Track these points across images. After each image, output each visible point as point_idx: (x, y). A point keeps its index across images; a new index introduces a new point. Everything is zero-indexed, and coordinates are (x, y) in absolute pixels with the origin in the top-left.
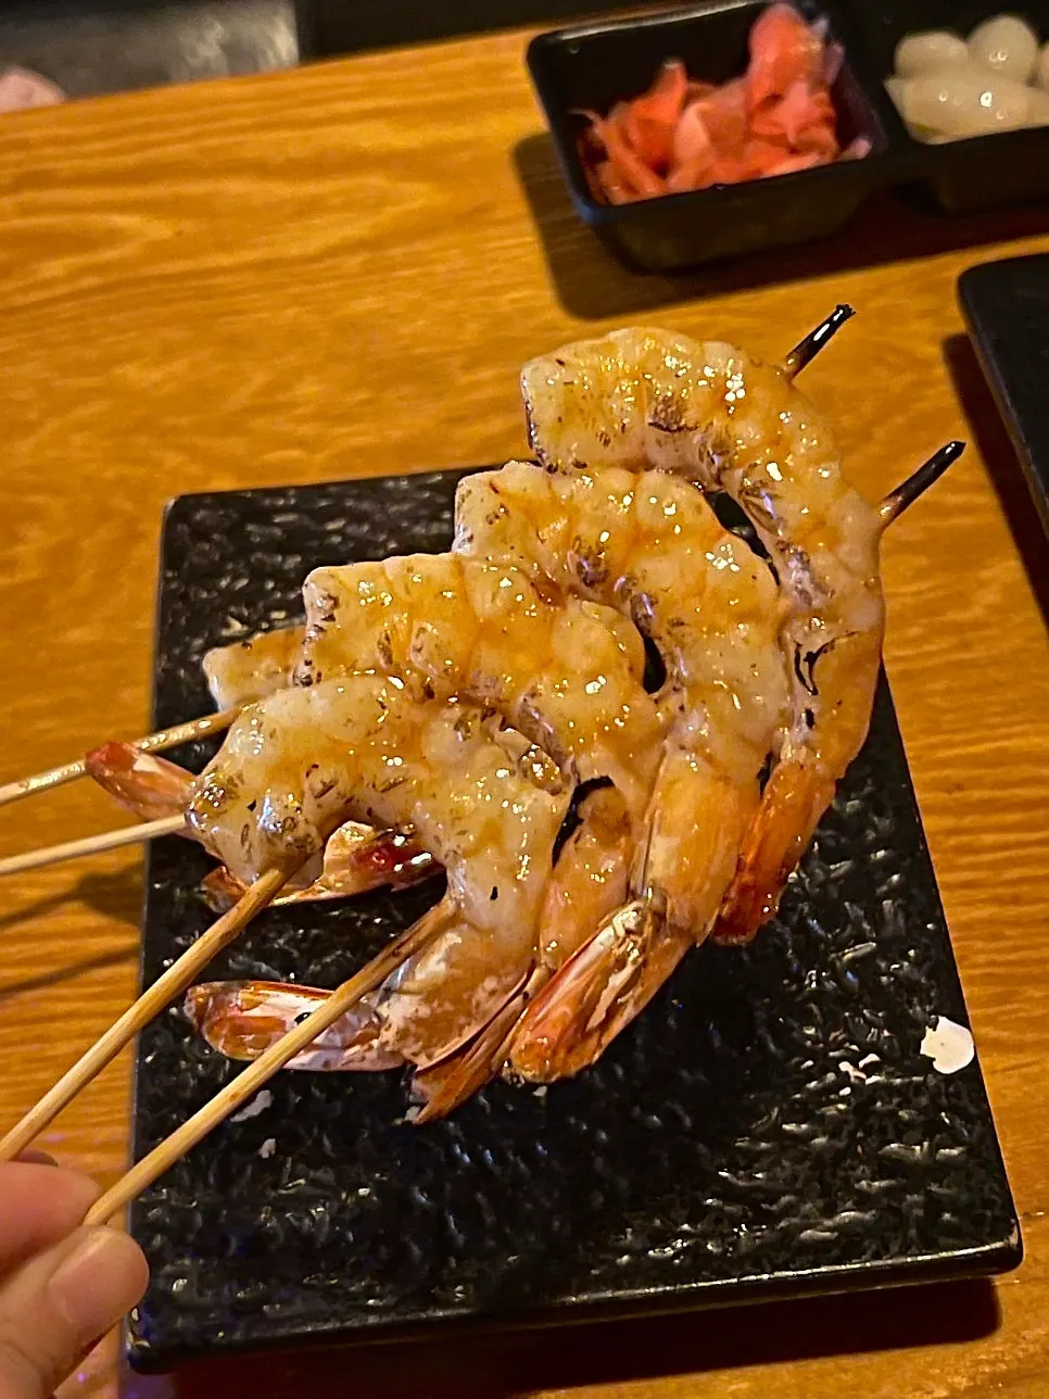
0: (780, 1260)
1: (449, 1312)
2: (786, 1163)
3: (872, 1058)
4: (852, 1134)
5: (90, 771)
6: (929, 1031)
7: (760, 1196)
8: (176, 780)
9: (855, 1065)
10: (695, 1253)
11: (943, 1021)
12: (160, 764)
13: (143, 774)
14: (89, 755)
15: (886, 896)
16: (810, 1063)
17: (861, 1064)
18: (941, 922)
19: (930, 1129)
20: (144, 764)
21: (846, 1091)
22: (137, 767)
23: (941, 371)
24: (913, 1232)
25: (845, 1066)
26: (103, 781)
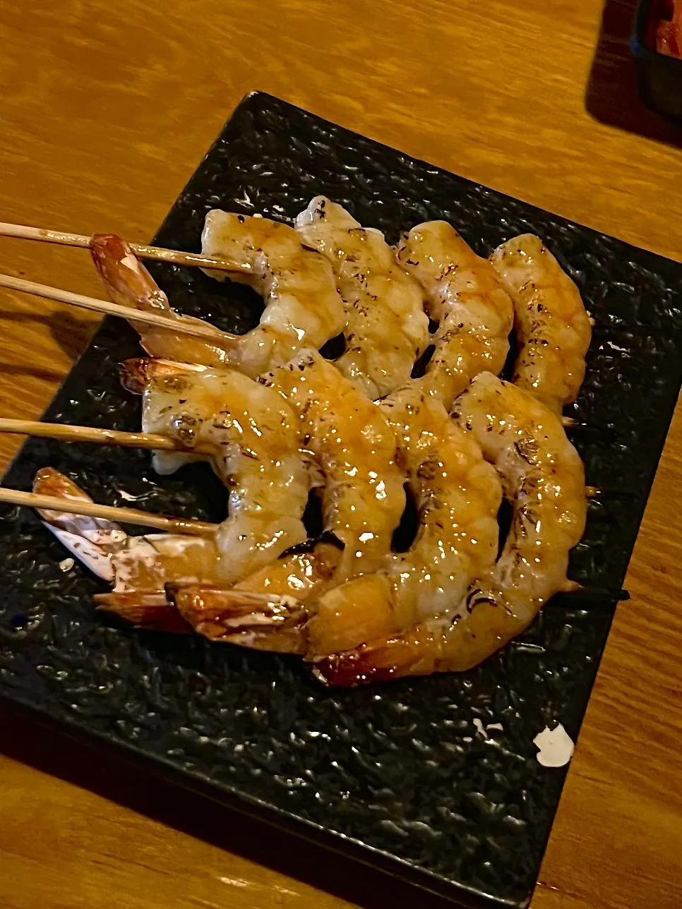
0: (360, 831)
1: (122, 742)
2: (401, 766)
3: (499, 726)
4: (456, 771)
5: (92, 247)
6: (547, 729)
7: (369, 778)
8: (145, 285)
9: (484, 725)
10: (306, 793)
11: (560, 728)
12: (140, 268)
13: (125, 267)
14: (97, 236)
15: (570, 621)
16: (455, 706)
17: (490, 726)
18: (598, 659)
19: (511, 798)
20: (129, 262)
21: (469, 740)
22: (124, 261)
24: (458, 862)
25: (477, 722)
26: (96, 258)
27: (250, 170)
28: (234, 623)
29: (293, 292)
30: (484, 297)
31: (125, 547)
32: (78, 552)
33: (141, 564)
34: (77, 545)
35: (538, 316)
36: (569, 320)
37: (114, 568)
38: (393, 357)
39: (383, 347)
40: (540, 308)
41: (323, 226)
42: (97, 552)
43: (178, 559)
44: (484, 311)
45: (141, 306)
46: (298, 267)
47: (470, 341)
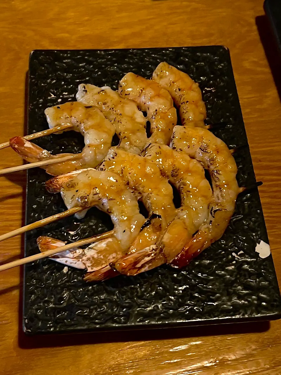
0: (216, 314)
1: (120, 325)
2: (217, 284)
3: (242, 252)
4: (236, 276)
5: (11, 145)
6: (258, 244)
7: (210, 294)
8: (38, 151)
9: (237, 254)
10: (191, 311)
11: (262, 242)
12: (33, 145)
13: (27, 147)
14: (11, 140)
15: (246, 200)
16: (223, 252)
17: (239, 254)
18: (261, 210)
19: (259, 275)
20: (28, 145)
21: (234, 262)
22: (25, 145)
23: (255, 27)
24: (254, 308)
25: (234, 254)
26: (14, 149)
27: (48, 83)
28: (139, 265)
29: (92, 127)
30: (159, 95)
31: (84, 255)
32: (68, 264)
33: (93, 258)
34: (66, 262)
35: (180, 93)
36: (190, 89)
37: (84, 264)
38: (139, 134)
39: (133, 132)
40: (179, 90)
41: (88, 96)
42: (75, 261)
43: (105, 250)
44: (161, 101)
45: (40, 159)
46: (88, 116)
47: (162, 115)
